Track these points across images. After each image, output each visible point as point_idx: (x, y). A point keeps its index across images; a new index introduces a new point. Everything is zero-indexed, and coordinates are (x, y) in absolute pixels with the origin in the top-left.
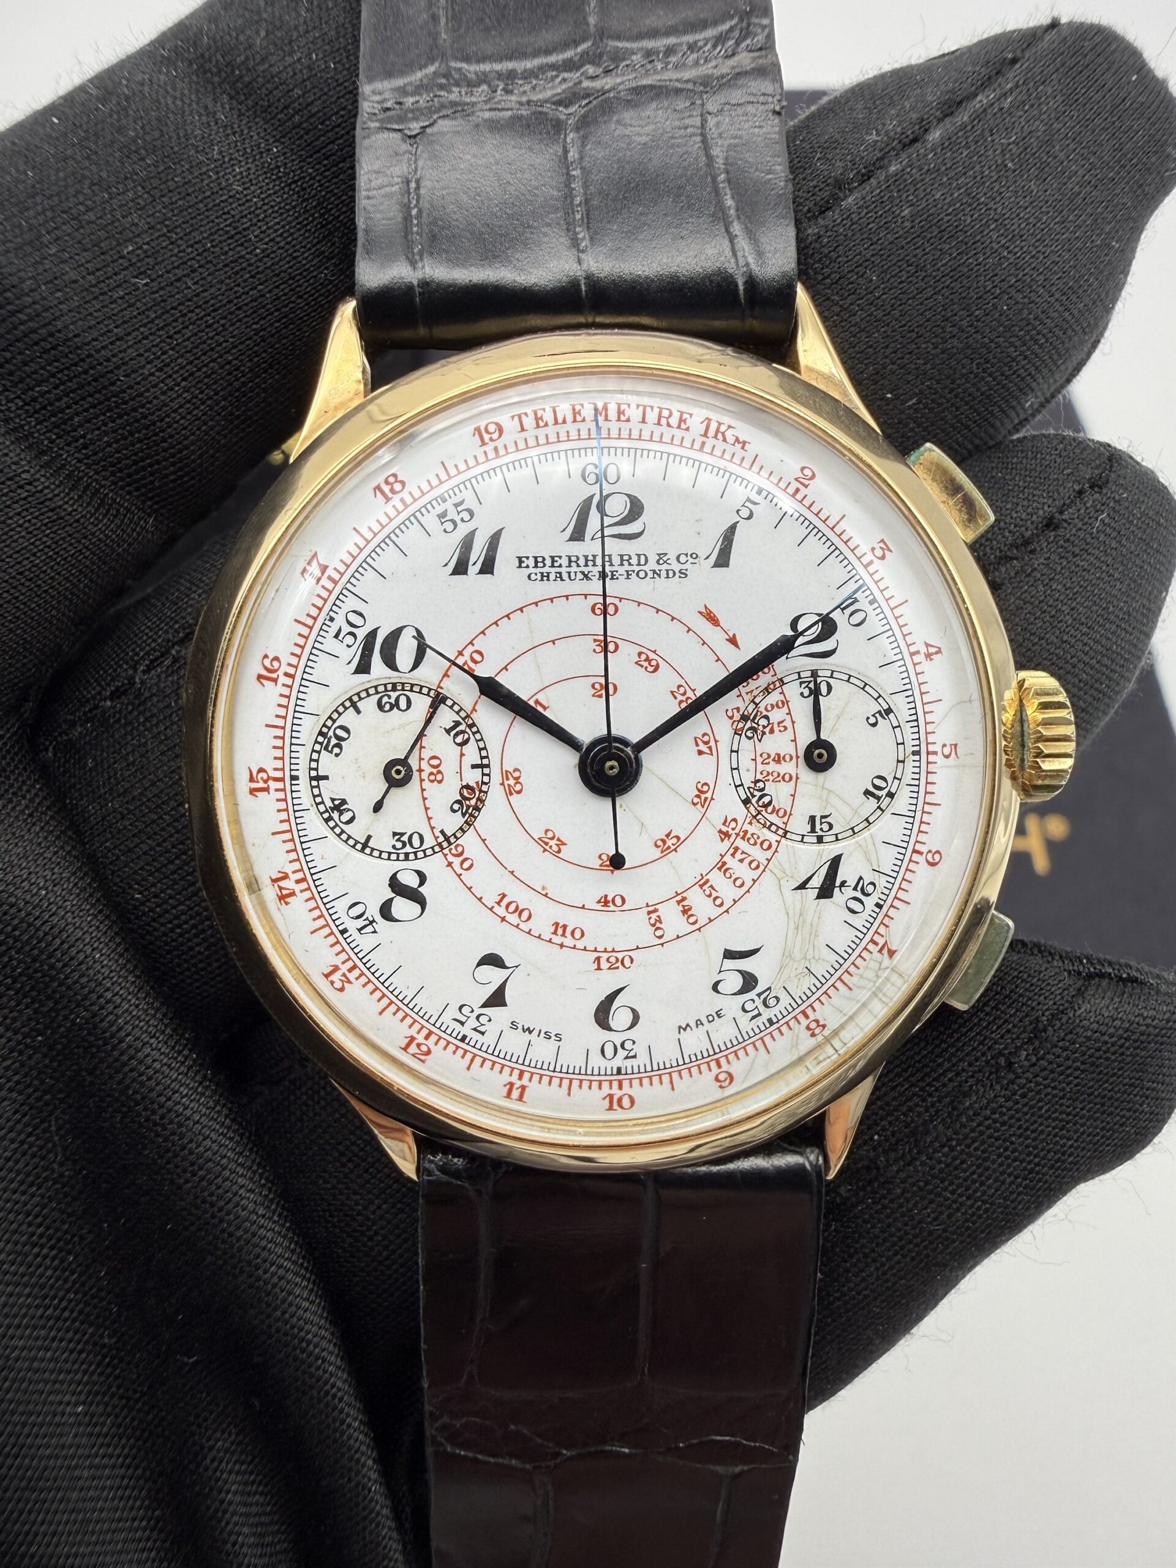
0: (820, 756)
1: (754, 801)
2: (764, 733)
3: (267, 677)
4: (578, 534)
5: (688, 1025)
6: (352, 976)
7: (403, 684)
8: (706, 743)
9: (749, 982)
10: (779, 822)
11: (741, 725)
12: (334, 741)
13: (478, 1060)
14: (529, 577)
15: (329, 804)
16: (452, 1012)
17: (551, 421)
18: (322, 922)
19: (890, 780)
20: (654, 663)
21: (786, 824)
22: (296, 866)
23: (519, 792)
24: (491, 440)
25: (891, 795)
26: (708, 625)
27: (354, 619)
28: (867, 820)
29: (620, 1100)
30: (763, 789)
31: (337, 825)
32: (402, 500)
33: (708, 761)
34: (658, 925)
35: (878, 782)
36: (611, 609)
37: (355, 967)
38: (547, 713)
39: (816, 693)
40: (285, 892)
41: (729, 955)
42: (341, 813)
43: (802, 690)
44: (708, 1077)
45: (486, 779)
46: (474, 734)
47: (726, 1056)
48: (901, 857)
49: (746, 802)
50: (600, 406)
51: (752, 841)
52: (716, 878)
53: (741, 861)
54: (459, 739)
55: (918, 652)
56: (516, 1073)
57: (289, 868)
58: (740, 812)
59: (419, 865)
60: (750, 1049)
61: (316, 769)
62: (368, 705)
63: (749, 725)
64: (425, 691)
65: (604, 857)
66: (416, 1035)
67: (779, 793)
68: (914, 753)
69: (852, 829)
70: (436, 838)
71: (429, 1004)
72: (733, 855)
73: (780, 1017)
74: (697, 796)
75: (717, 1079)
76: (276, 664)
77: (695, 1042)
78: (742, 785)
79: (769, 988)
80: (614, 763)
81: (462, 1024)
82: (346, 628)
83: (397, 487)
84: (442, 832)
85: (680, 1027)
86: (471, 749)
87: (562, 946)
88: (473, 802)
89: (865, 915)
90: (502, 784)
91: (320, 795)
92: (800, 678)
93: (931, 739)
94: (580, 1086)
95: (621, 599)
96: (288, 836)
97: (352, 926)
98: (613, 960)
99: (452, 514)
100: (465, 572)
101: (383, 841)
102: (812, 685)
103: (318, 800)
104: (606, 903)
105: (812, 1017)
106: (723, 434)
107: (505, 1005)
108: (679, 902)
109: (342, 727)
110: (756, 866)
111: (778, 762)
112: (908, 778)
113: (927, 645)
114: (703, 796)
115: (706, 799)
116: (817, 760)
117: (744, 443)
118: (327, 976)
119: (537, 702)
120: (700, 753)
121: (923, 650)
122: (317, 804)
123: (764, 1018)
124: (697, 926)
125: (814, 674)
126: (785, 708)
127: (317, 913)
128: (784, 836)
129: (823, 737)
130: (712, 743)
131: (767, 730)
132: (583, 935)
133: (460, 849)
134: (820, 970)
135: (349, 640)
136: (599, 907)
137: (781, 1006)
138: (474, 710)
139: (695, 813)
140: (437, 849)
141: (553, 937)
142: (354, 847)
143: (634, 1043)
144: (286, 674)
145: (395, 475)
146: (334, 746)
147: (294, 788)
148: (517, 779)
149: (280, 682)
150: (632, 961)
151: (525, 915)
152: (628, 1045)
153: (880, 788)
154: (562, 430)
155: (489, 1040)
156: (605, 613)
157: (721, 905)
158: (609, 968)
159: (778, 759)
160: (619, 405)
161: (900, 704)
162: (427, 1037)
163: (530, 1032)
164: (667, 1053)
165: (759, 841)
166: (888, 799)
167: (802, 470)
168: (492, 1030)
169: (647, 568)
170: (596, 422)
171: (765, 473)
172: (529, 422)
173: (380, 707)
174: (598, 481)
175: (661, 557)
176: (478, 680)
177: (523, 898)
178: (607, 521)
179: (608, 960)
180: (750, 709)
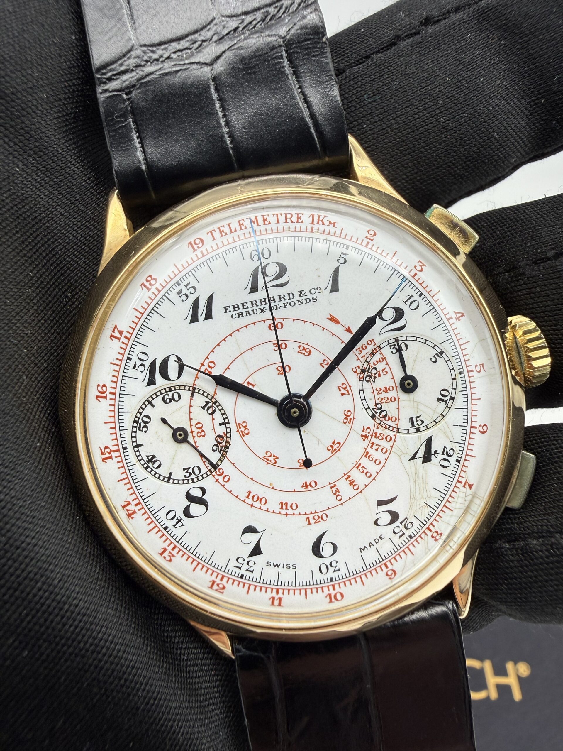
0: (409, 384)
1: (377, 415)
2: (375, 377)
3: (101, 396)
4: (254, 289)
5: (365, 547)
7: (174, 387)
8: (344, 389)
9: (394, 516)
10: (393, 424)
11: (362, 375)
12: (142, 424)
13: (252, 588)
14: (232, 317)
15: (146, 459)
16: (234, 562)
17: (228, 232)
18: (153, 525)
19: (450, 390)
20: (308, 350)
21: (397, 425)
22: (134, 496)
23: (247, 434)
24: (198, 248)
25: (452, 399)
26: (334, 324)
27: (142, 356)
28: (442, 414)
29: (335, 596)
30: (381, 408)
31: (152, 470)
32: (157, 289)
33: (348, 398)
34: (338, 493)
35: (444, 393)
36: (279, 326)
37: (175, 547)
38: (255, 389)
39: (399, 350)
40: (130, 512)
41: (380, 503)
42: (153, 463)
43: (392, 350)
44: (382, 574)
45: (228, 430)
46: (217, 406)
47: (390, 561)
48: (465, 432)
49: (373, 417)
50: (253, 219)
51: (380, 438)
52: (365, 462)
53: (377, 450)
54: (210, 411)
55: (451, 318)
56: (275, 591)
57: (130, 499)
58: (371, 423)
59: (200, 484)
60: (402, 554)
61: (136, 442)
62: (158, 401)
63: (366, 374)
64: (187, 388)
65: (301, 461)
66: (215, 579)
67: (390, 409)
68: (461, 373)
69: (435, 421)
70: (207, 467)
71: (220, 560)
72: (371, 447)
73: (415, 533)
74: (345, 418)
75: (387, 575)
76: (104, 389)
77: (371, 556)
78: (369, 408)
79: (406, 518)
80: (296, 410)
81: (240, 568)
82: (139, 363)
83: (153, 282)
85: (361, 549)
86: (218, 416)
87: (287, 515)
88: (224, 444)
89: (451, 468)
90: (238, 431)
91: (140, 455)
92: (389, 344)
93: (468, 363)
94: (312, 592)
95: (283, 319)
96: (127, 481)
97: (170, 524)
98: (316, 517)
99: (185, 291)
100: (197, 321)
101: (179, 474)
102: (396, 346)
103: (140, 458)
104: (307, 487)
105: (433, 530)
106: (322, 221)
107: (262, 553)
108: (346, 479)
109: (146, 416)
110: (384, 451)
111: (386, 391)
112: (460, 388)
113: (456, 313)
114: (349, 418)
115: (351, 419)
116: (408, 387)
117: (334, 223)
119: (248, 383)
120: (343, 394)
121: (454, 316)
122: (139, 461)
123: (407, 535)
124: (359, 490)
125: (397, 340)
126: (385, 362)
127: (149, 521)
128: (398, 431)
129: (408, 373)
130: (348, 388)
131: (377, 375)
132: (297, 506)
133: (221, 471)
134: (432, 503)
135: (142, 368)
136: (303, 489)
137: (415, 527)
138: (215, 393)
139: (346, 428)
140: (209, 473)
141: (281, 510)
142: (163, 480)
143: (337, 562)
144: (111, 393)
145: (151, 276)
146: (144, 427)
147: (126, 454)
148: (245, 427)
149: (108, 398)
150: (327, 516)
151: (263, 501)
152: (334, 564)
153: (445, 396)
154: (235, 234)
155: (256, 575)
156: (275, 327)
157: (371, 476)
158: (315, 523)
159: (386, 390)
160: (263, 216)
161: (447, 348)
162: (222, 579)
163: (278, 566)
164: (356, 565)
165: (384, 437)
166: (451, 401)
167: (368, 231)
168: (257, 569)
169: (294, 300)
170: (252, 227)
171: (348, 237)
172: (217, 234)
173: (164, 401)
174: (259, 259)
175: (301, 293)
176: (214, 377)
177: (260, 491)
178: (267, 279)
179: (314, 518)
180: (365, 365)
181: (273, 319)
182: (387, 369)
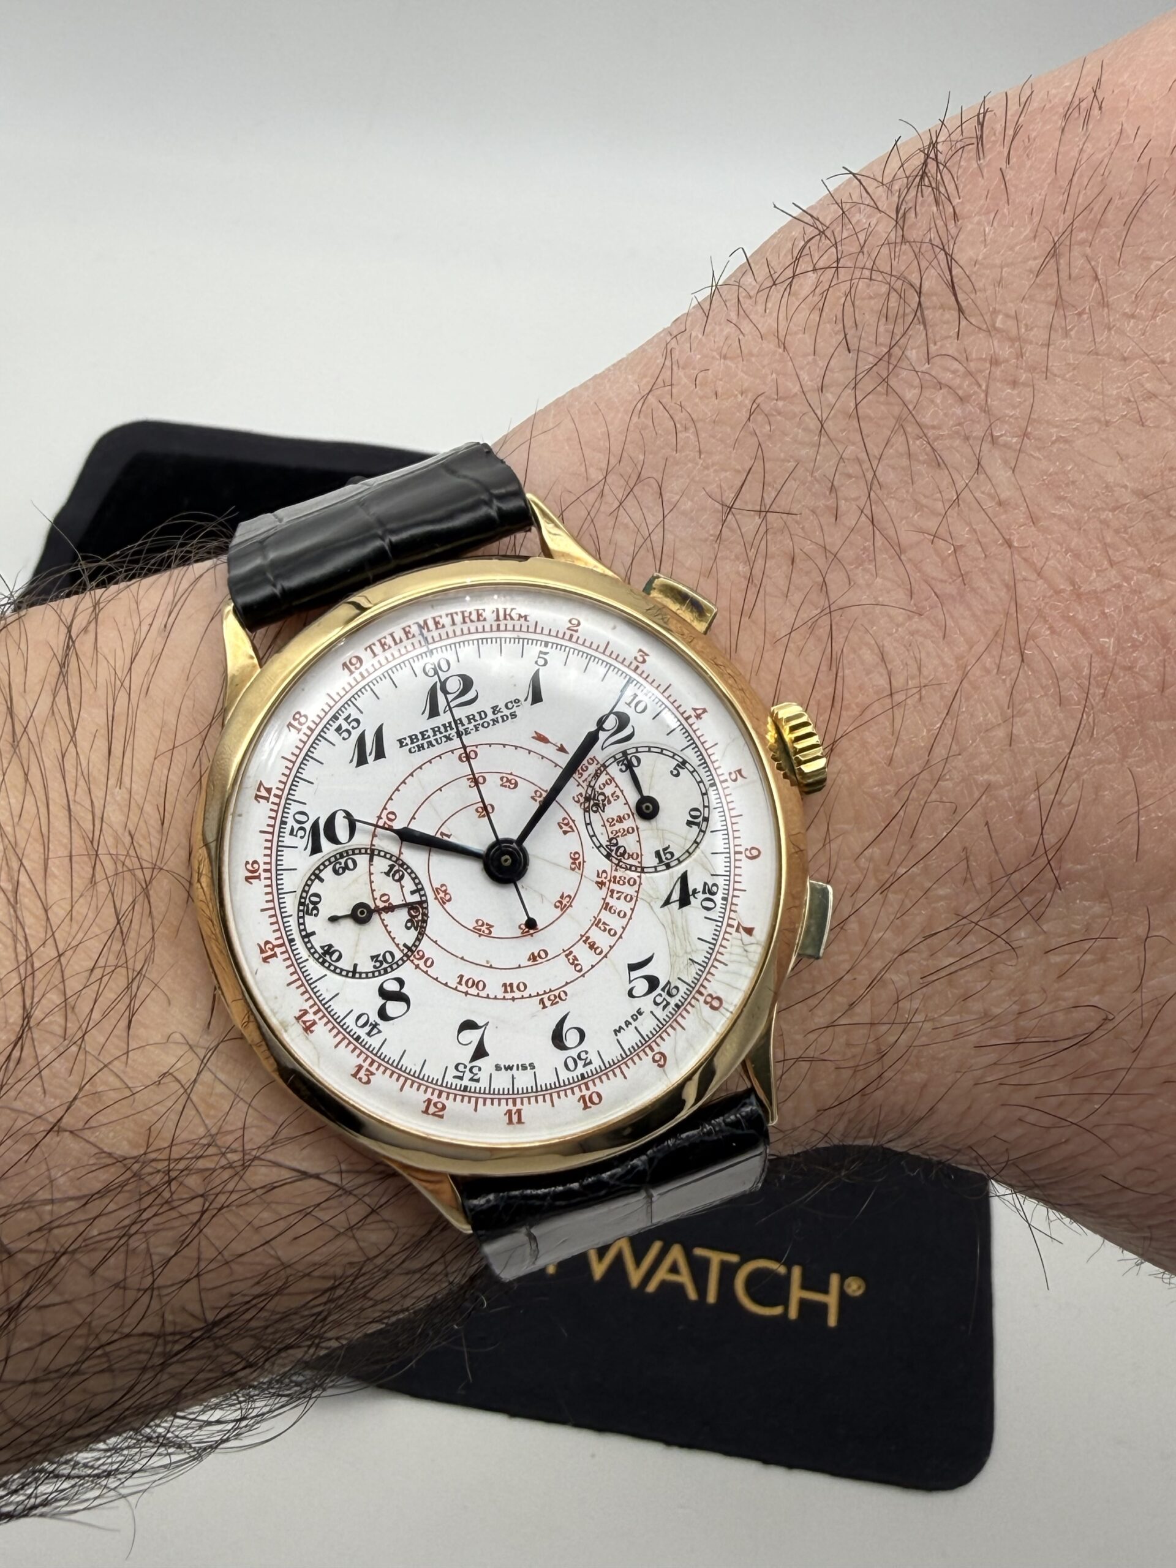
0: (648, 808)
1: (613, 854)
2: (604, 805)
3: (252, 876)
4: (434, 712)
5: (620, 1028)
6: (373, 1069)
7: (347, 851)
8: (566, 825)
9: (653, 982)
10: (635, 863)
11: (587, 805)
12: (311, 906)
13: (481, 1101)
14: (410, 751)
15: (321, 951)
16: (451, 1072)
17: (392, 644)
18: (340, 1037)
19: (701, 809)
20: (513, 782)
21: (640, 863)
22: (311, 1002)
23: (449, 900)
24: (356, 668)
25: (706, 819)
26: (542, 744)
27: (299, 817)
28: (695, 842)
29: (590, 1098)
30: (617, 844)
31: (330, 965)
32: (309, 728)
33: (572, 836)
34: (576, 962)
35: (693, 813)
36: (472, 755)
37: (373, 1061)
38: (452, 840)
39: (630, 767)
40: (308, 1024)
41: (632, 967)
42: (331, 954)
43: (620, 767)
44: (647, 1060)
45: (424, 898)
46: (406, 870)
47: (655, 1041)
48: (728, 860)
49: (608, 856)
50: (422, 623)
51: (621, 882)
52: (605, 916)
53: (619, 898)
54: (397, 877)
55: (690, 717)
56: (510, 1101)
57: (306, 1006)
58: (606, 865)
59: (395, 974)
60: (670, 1030)
61: (305, 930)
62: (327, 874)
63: (592, 803)
64: (363, 851)
65: (523, 927)
66: (431, 1097)
67: (629, 843)
68: (712, 785)
69: (687, 851)
70: (402, 951)
71: (433, 1072)
72: (612, 896)
73: (683, 1000)
74: (573, 863)
75: (654, 1061)
76: (256, 866)
77: (629, 1038)
78: (601, 845)
79: (669, 982)
80: (507, 857)
81: (461, 1078)
82: (297, 826)
83: (303, 720)
84: (405, 945)
86: (407, 882)
87: (513, 999)
88: (420, 918)
90: (436, 898)
91: (313, 947)
92: (616, 760)
93: (719, 771)
94: (559, 1097)
95: (476, 746)
96: (299, 983)
97: (362, 1033)
98: (552, 998)
99: (345, 726)
100: (366, 762)
101: (366, 966)
102: (626, 762)
103: (312, 951)
104: (535, 959)
105: (706, 994)
106: (510, 615)
107: (487, 1054)
108: (585, 942)
109: (314, 895)
110: (628, 899)
111: (621, 821)
112: (713, 804)
113: (695, 710)
114: (577, 862)
115: (580, 863)
116: (647, 812)
117: (526, 617)
118: (355, 1075)
119: (442, 834)
120: (565, 832)
121: (693, 714)
122: (313, 954)
123: (672, 1005)
124: (603, 954)
125: (625, 754)
126: (613, 784)
127: (335, 1031)
128: (642, 871)
129: (645, 793)
130: (571, 823)
131: (606, 802)
132: (525, 987)
133: (421, 953)
134: (699, 958)
135: (301, 833)
136: (530, 963)
137: (681, 993)
138: (401, 853)
139: (575, 876)
140: (405, 958)
141: (505, 994)
142: (347, 976)
143: (587, 1052)
144: (265, 871)
145: (298, 713)
146: (313, 909)
147: (293, 948)
148: (445, 892)
149: (262, 877)
150: (566, 994)
151: (481, 986)
152: (583, 1056)
153: (696, 817)
154: (401, 646)
155: (483, 1084)
156: (468, 758)
157: (615, 934)
158: (552, 1004)
159: (620, 820)
160: (434, 618)
161: (690, 755)
162: (439, 1096)
163: (511, 1069)
164: (612, 1053)
165: (626, 881)
166: (705, 824)
167: (570, 621)
168: (483, 1076)
169: (488, 719)
170: (422, 634)
171: (546, 631)
172: (377, 649)
173: (336, 872)
174: (436, 673)
175: (495, 709)
176: (397, 832)
177: (475, 974)
178: (450, 697)
179: (549, 999)
180: (589, 792)
181: (464, 747)
182: (618, 793)
